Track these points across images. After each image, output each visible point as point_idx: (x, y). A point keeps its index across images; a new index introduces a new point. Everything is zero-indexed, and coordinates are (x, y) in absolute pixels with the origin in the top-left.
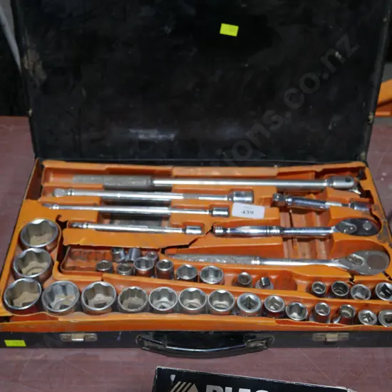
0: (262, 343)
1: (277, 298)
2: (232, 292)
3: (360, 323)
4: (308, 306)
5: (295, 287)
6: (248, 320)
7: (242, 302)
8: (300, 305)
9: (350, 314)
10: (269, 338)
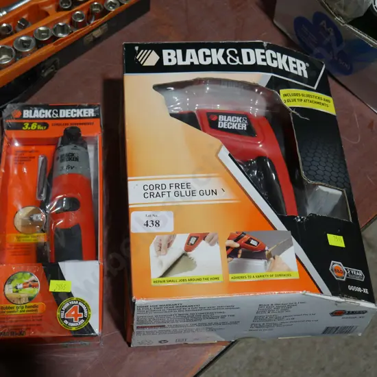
0: (52, 68)
1: (41, 29)
2: (5, 44)
3: (110, 12)
4: (66, 21)
5: (47, 14)
6: (33, 56)
7: (19, 46)
8: (60, 24)
9: (98, 9)
10: (55, 61)
